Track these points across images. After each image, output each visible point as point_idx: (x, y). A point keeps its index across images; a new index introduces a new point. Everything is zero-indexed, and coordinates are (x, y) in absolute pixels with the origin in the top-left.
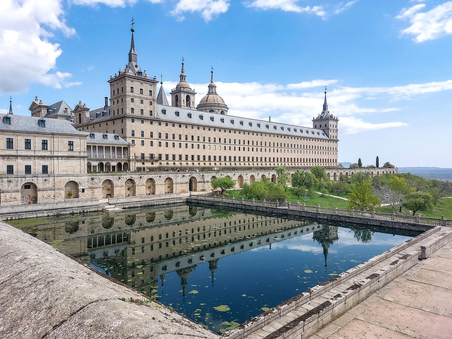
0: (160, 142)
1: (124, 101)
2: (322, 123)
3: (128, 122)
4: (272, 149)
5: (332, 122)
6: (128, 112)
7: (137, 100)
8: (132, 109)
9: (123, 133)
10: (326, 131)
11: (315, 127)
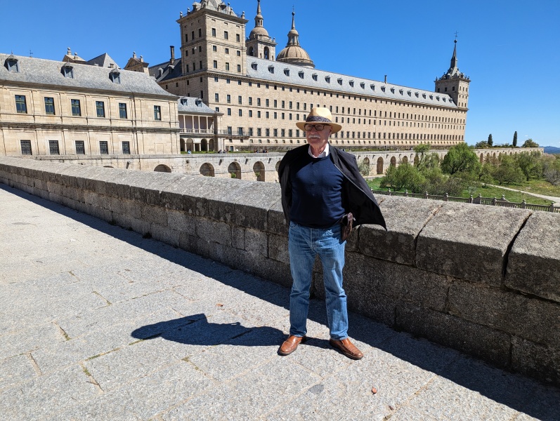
0: (251, 111)
1: (203, 50)
2: (448, 85)
3: (211, 81)
4: (388, 121)
5: (462, 84)
6: (210, 66)
7: (221, 49)
8: (215, 62)
9: (203, 97)
10: (454, 96)
11: (438, 90)
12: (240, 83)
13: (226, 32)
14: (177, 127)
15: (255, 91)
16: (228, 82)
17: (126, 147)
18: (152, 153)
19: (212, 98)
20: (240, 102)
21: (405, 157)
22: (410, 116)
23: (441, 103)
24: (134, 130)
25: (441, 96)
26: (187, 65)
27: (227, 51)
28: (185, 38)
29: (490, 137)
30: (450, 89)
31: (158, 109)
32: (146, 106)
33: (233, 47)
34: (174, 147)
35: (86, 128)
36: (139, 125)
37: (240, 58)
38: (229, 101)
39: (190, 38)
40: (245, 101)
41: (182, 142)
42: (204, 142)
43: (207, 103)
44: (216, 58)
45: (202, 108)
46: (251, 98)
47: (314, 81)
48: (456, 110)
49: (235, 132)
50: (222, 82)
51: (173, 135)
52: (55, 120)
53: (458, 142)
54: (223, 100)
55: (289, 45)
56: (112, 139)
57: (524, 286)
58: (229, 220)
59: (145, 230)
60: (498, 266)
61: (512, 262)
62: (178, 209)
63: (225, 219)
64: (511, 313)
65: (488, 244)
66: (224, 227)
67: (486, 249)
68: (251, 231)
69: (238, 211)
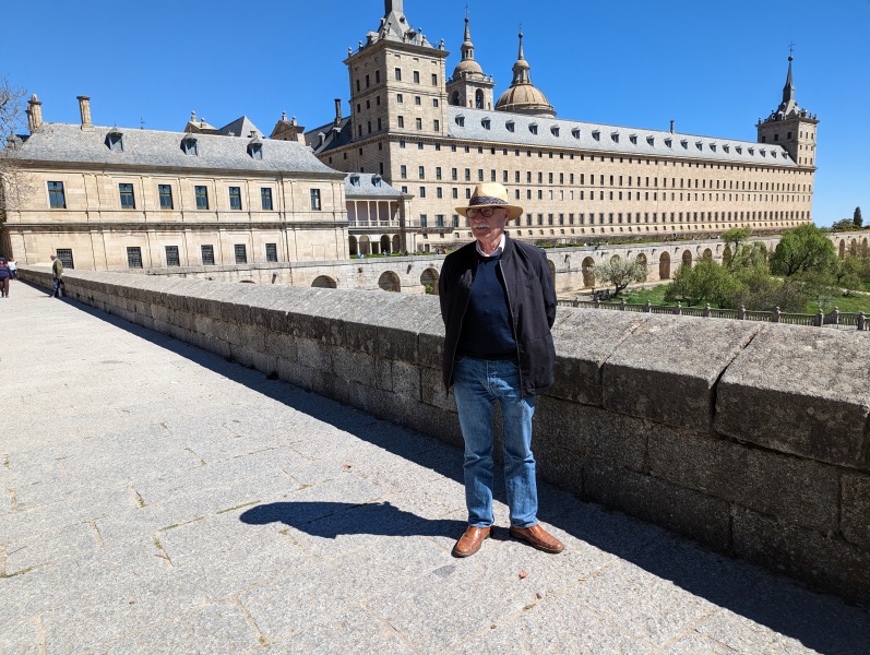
0: (455, 189)
1: (382, 103)
2: (780, 131)
3: (394, 147)
4: (677, 194)
5: (804, 128)
6: (393, 125)
7: (409, 98)
8: (401, 118)
9: (382, 171)
10: (791, 148)
11: (762, 140)
12: (438, 148)
13: (416, 73)
14: (345, 218)
15: (461, 158)
16: (421, 146)
17: (272, 251)
18: (309, 259)
19: (396, 173)
20: (439, 176)
21: (708, 250)
22: (715, 183)
23: (769, 159)
24: (282, 226)
25: (768, 148)
26: (360, 126)
27: (418, 99)
28: (356, 86)
29: (857, 212)
30: (783, 136)
31: (316, 193)
32: (299, 191)
33: (427, 94)
34: (340, 249)
35: (216, 227)
36: (289, 219)
37: (438, 110)
38: (422, 175)
39: (363, 85)
40: (447, 175)
41: (352, 241)
42: (385, 240)
43: (389, 181)
44: (401, 113)
45: (383, 189)
46: (455, 170)
47: (554, 138)
48: (795, 170)
49: (432, 222)
50: (411, 148)
51: (339, 230)
52: (174, 217)
53: (800, 222)
54: (413, 174)
55: (514, 84)
56: (252, 241)
57: (738, 430)
58: (371, 350)
59: (270, 368)
60: (704, 403)
61: (721, 397)
62: (311, 336)
63: (366, 348)
64: (727, 471)
65: (692, 373)
66: (367, 360)
67: (688, 379)
68: (400, 364)
69: (381, 337)
